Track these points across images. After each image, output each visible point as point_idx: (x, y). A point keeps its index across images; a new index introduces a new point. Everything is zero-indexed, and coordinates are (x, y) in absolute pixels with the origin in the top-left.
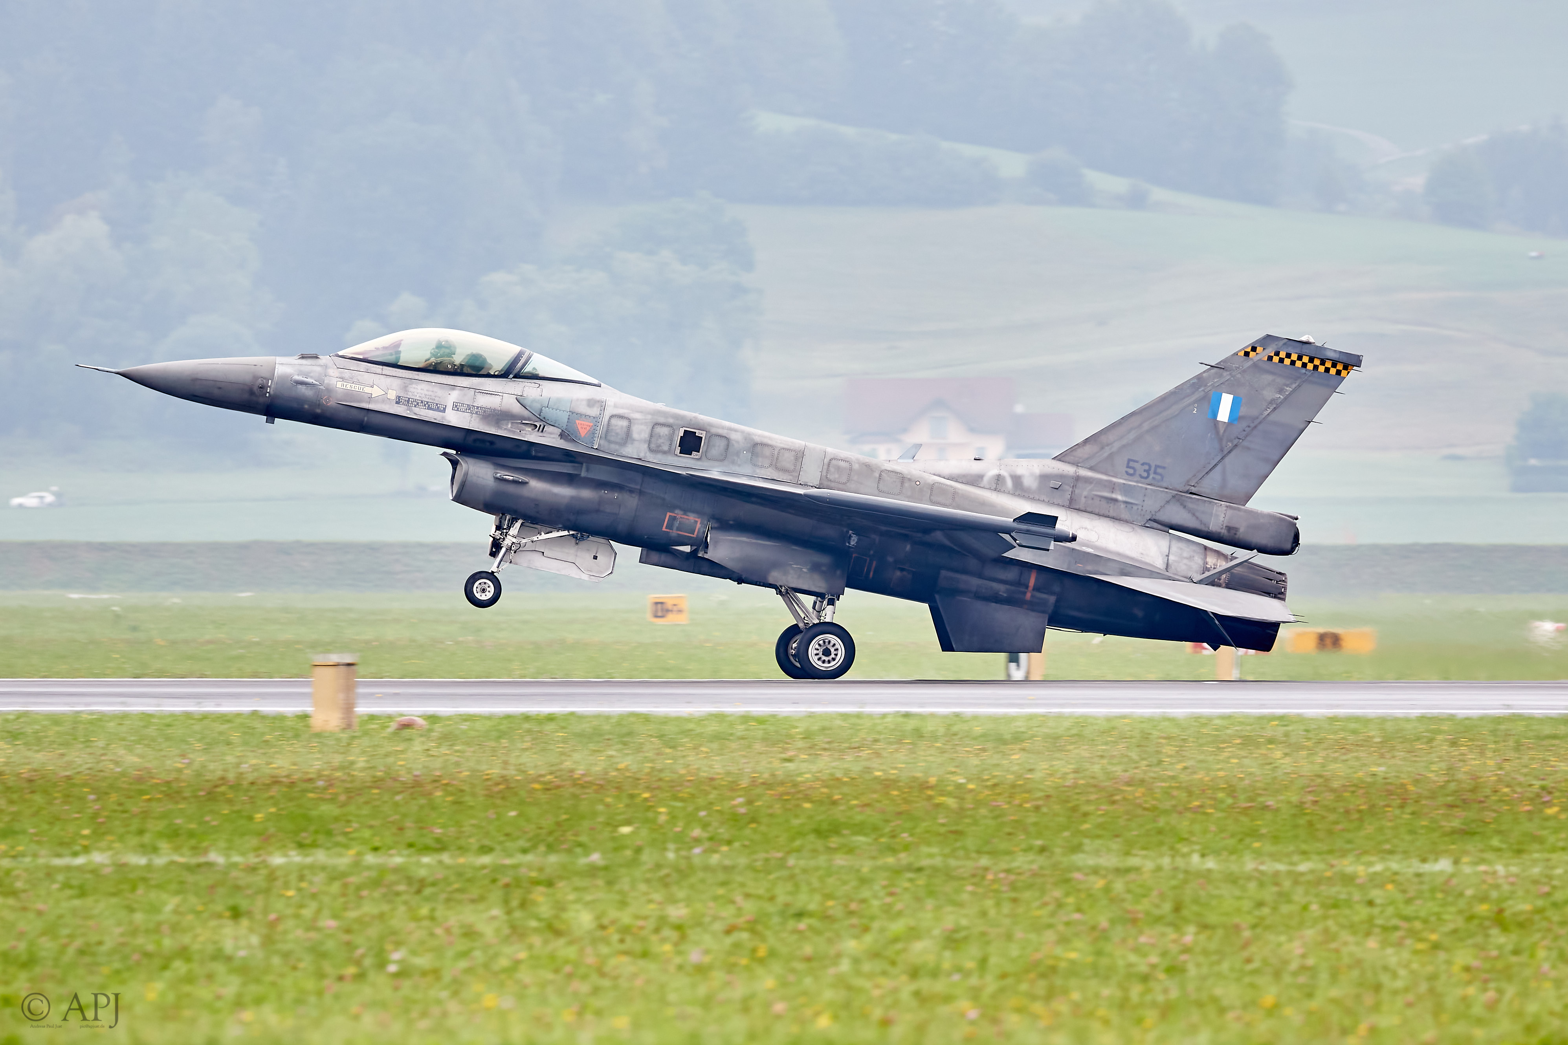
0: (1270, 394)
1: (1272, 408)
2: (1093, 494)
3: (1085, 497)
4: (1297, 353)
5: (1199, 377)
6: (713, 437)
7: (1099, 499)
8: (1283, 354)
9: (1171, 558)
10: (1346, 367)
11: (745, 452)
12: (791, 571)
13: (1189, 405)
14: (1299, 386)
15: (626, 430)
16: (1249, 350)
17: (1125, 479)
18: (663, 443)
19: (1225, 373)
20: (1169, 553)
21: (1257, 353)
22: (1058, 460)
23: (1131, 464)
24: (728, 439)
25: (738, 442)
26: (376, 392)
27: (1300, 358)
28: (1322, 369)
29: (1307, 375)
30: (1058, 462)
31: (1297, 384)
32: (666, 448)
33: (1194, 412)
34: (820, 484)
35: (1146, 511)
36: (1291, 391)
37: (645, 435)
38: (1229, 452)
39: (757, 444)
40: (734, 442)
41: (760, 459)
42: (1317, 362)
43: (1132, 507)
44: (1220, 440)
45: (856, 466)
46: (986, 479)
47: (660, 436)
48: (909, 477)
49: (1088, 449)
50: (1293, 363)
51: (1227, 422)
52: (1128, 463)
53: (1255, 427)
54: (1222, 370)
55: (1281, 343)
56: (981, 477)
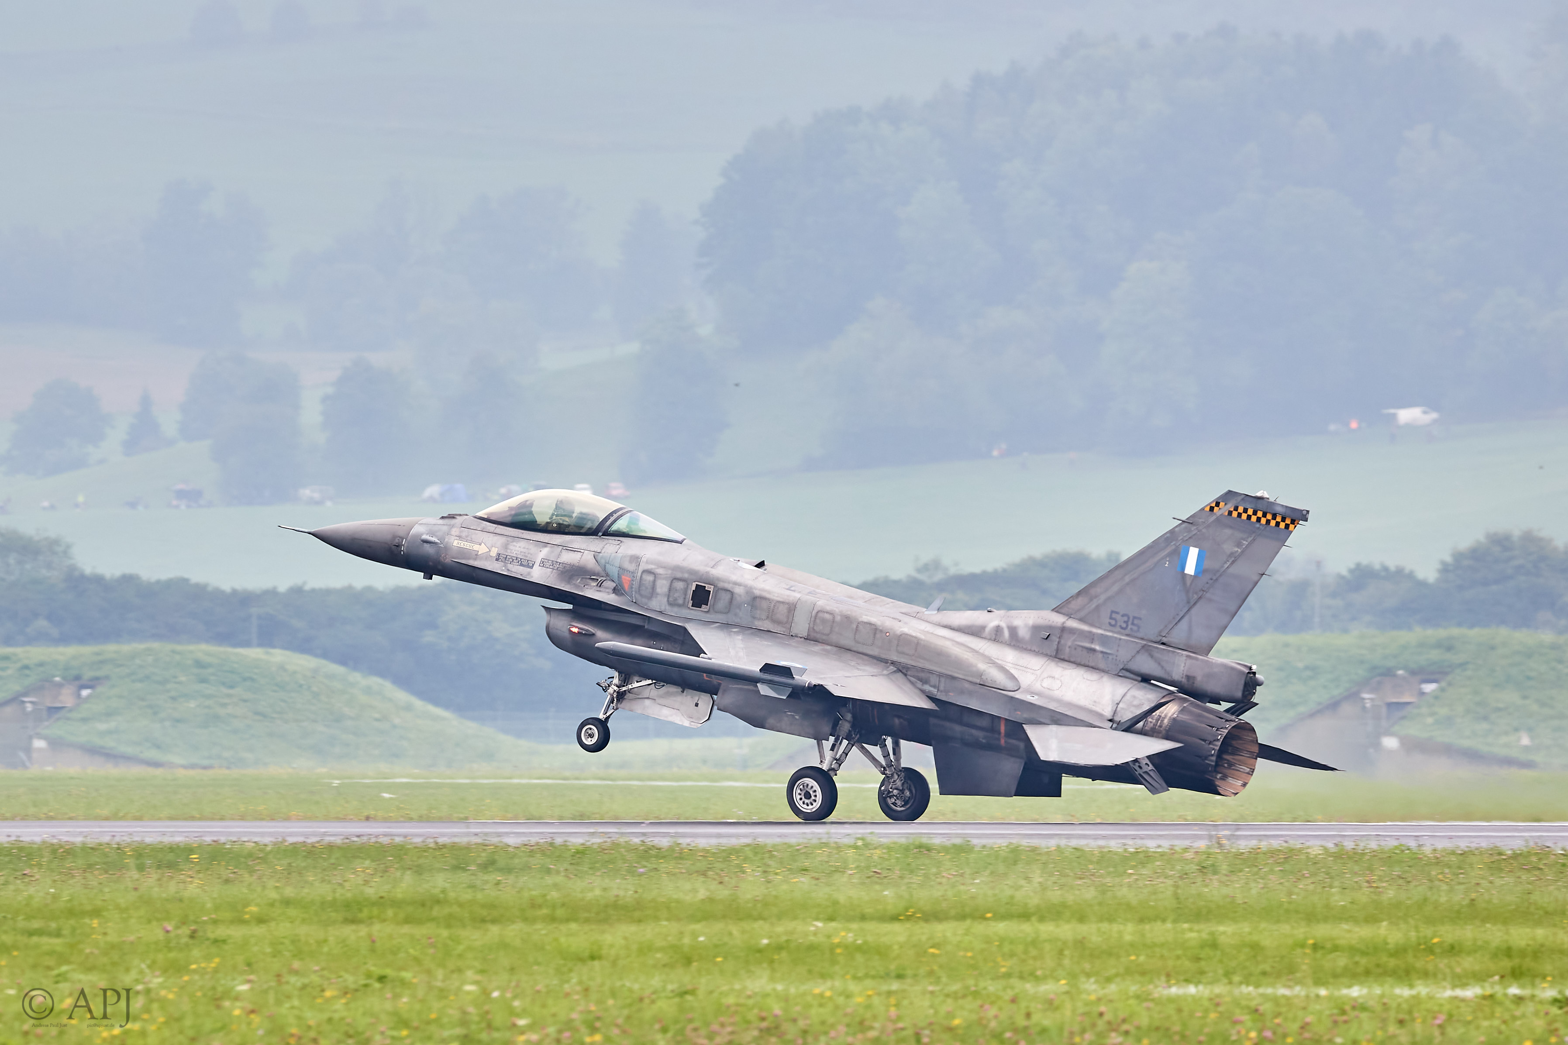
0: (1229, 547)
1: (1231, 561)
2: (1076, 645)
3: (1069, 647)
4: (1252, 508)
5: (1172, 532)
6: (720, 591)
7: (1081, 648)
8: (1241, 510)
9: (1121, 705)
10: (1293, 522)
11: (746, 605)
12: (786, 719)
13: (1163, 558)
14: (1254, 540)
15: (651, 584)
16: (1213, 505)
17: (1105, 630)
18: (679, 597)
19: (1193, 528)
20: (1120, 702)
21: (1220, 509)
22: (1056, 612)
23: (1114, 616)
24: (732, 593)
25: (740, 596)
26: (482, 549)
27: (1255, 513)
28: (1273, 523)
29: (1261, 529)
30: (1055, 613)
31: (1252, 538)
32: (680, 601)
33: (1166, 565)
34: (808, 635)
35: (1120, 661)
36: (1247, 545)
37: (665, 590)
38: (1195, 604)
39: (757, 597)
40: (737, 596)
41: (758, 612)
42: (1269, 517)
43: (1108, 657)
44: (1187, 592)
45: (838, 618)
46: (987, 630)
47: (676, 590)
48: (881, 628)
49: (1080, 601)
50: (1249, 517)
51: (1193, 574)
52: (1111, 615)
53: (1217, 579)
54: (1190, 525)
55: (1240, 498)
56: (983, 628)
